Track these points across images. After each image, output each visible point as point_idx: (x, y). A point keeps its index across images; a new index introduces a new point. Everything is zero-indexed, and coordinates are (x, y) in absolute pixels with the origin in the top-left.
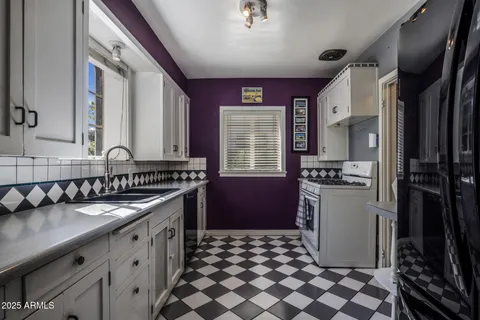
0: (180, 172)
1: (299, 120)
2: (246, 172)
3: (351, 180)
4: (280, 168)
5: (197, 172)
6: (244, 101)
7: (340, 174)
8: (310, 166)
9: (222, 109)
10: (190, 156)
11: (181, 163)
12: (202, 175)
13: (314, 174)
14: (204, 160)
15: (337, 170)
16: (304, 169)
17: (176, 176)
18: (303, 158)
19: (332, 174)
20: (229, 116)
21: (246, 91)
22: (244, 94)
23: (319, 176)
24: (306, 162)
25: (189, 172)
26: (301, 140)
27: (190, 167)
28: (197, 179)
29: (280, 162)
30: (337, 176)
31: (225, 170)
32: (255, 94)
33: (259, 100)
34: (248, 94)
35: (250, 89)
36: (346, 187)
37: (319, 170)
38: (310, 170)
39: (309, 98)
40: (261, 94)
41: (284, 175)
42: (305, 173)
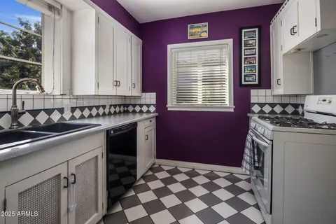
0: (134, 106)
1: (248, 52)
2: (193, 106)
3: (320, 119)
4: (227, 102)
5: (148, 106)
6: (189, 38)
7: (300, 110)
8: (262, 100)
9: (169, 47)
10: (143, 92)
11: (135, 97)
12: (152, 109)
13: (267, 109)
14: (154, 95)
15: (296, 106)
16: (255, 104)
17: (131, 109)
18: (253, 92)
19: (290, 109)
20: (177, 54)
21: (191, 28)
22: (189, 30)
23: (272, 112)
24: (257, 96)
25: (141, 106)
26: (251, 73)
27: (143, 102)
28: (148, 112)
29: (227, 97)
30: (296, 113)
31: (172, 105)
32: (201, 30)
33: (205, 35)
34: (194, 30)
35: (196, 25)
36: (313, 130)
37: (272, 105)
38: (262, 105)
39: (259, 27)
40: (206, 29)
41: (232, 110)
42: (256, 109)
